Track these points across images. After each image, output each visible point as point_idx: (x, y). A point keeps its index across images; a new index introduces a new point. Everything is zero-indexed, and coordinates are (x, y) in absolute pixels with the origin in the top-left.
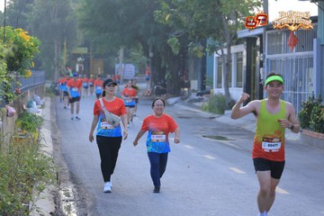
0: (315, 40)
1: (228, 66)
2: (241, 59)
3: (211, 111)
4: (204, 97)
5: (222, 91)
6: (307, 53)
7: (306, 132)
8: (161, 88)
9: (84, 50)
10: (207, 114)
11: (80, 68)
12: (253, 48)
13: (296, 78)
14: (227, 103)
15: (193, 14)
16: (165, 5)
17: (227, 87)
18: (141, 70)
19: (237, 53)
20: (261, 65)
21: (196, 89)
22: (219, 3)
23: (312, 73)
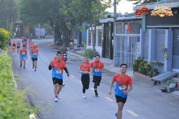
0: (141, 29)
1: (94, 36)
2: (101, 33)
4: (81, 48)
5: (91, 47)
6: (136, 35)
7: (136, 73)
8: (59, 42)
9: (20, 22)
11: (18, 29)
12: (107, 28)
13: (130, 45)
14: (94, 53)
15: (77, 11)
16: (65, 7)
17: (94, 45)
18: (49, 32)
19: (99, 30)
20: (112, 38)
21: (77, 43)
22: (91, 6)
23: (139, 45)
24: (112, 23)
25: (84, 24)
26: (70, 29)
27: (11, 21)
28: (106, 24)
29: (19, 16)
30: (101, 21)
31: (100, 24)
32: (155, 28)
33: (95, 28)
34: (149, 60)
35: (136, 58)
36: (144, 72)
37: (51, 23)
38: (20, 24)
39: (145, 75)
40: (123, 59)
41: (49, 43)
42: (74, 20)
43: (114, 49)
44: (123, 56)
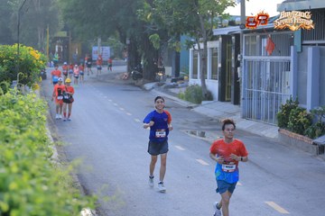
0: (292, 47)
1: (204, 60)
2: (216, 54)
3: (187, 100)
4: (178, 83)
5: (198, 82)
6: (283, 58)
7: (284, 131)
8: (137, 72)
9: (64, 34)
10: (184, 103)
11: (59, 48)
12: (228, 45)
13: (272, 77)
14: (203, 94)
15: (171, 13)
16: (147, 5)
17: (203, 79)
18: (117, 54)
19: (212, 49)
20: (238, 64)
22: (197, 4)
23: (289, 76)
24: (237, 36)
25: (184, 38)
26: (157, 46)
27: (45, 32)
28: (226, 38)
29: (61, 24)
30: (217, 32)
31: (214, 38)
32: (319, 45)
33: (205, 44)
34: (308, 106)
35: (284, 103)
36: (300, 129)
37: (121, 36)
38: (62, 38)
39: (301, 133)
40: (259, 105)
41: (118, 74)
42: (166, 31)
43: (242, 85)
44: (259, 99)
